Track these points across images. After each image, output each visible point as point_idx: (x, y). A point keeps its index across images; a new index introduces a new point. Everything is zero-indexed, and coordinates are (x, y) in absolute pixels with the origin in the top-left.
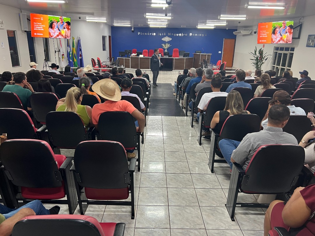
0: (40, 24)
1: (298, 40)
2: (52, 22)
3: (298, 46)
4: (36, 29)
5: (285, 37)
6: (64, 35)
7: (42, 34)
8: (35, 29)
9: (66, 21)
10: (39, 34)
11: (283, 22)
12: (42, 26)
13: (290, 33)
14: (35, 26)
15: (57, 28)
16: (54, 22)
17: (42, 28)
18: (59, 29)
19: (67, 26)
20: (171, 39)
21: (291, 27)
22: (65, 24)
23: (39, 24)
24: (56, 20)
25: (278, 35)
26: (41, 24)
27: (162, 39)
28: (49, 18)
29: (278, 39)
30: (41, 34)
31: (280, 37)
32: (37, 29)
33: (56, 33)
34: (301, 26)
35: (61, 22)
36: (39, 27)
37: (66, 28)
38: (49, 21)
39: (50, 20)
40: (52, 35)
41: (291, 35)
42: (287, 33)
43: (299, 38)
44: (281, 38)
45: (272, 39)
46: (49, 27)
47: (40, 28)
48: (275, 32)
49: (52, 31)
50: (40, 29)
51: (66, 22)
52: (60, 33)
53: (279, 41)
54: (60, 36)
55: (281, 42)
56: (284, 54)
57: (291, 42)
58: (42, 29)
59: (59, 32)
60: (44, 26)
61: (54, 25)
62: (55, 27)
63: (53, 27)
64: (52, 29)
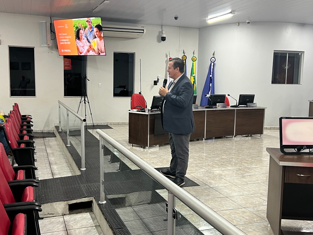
4: (62, 43)
6: (96, 49)
12: (68, 37)
14: (61, 39)
15: (85, 39)
16: (80, 29)
17: (68, 40)
18: (88, 39)
22: (95, 30)
23: (64, 34)
26: (66, 34)
28: (74, 24)
33: (85, 47)
35: (89, 27)
36: (65, 40)
39: (76, 26)
46: (76, 38)
50: (66, 43)
51: (96, 27)
52: (90, 47)
54: (91, 51)
59: (89, 44)
60: (70, 37)
61: (81, 35)
62: (83, 37)
63: (80, 37)
64: (80, 42)
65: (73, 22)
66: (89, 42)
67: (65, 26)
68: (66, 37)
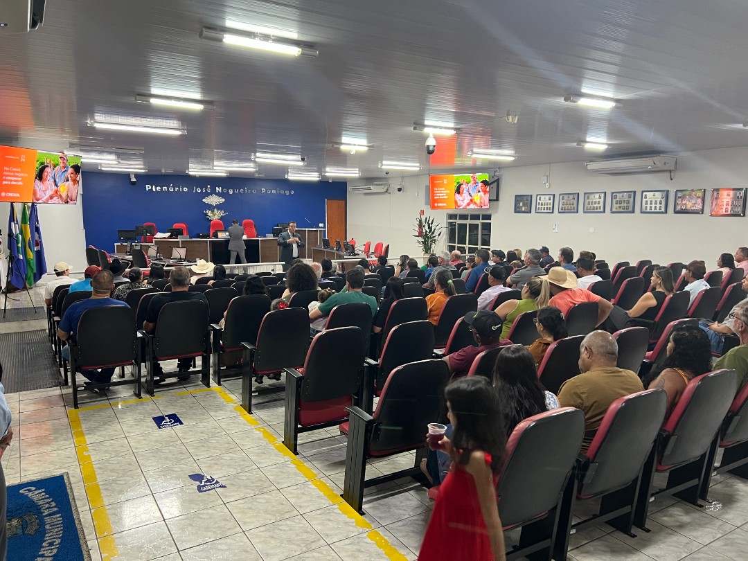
0: (17, 170)
1: (496, 202)
2: (42, 167)
3: (497, 212)
4: (6, 183)
5: (477, 200)
6: (64, 195)
7: (18, 195)
8: (4, 183)
9: (72, 165)
10: (10, 195)
11: (471, 175)
12: (20, 175)
13: (485, 192)
14: (6, 176)
15: (52, 180)
16: (47, 166)
17: (20, 179)
18: (55, 181)
19: (72, 175)
20: (223, 200)
21: (485, 183)
22: (70, 170)
23: (14, 169)
24: (52, 162)
25: (465, 195)
26: (19, 170)
27: (204, 200)
28: (38, 158)
29: (467, 201)
30: (15, 195)
31: (469, 198)
32: (9, 183)
33: (47, 192)
34: (498, 181)
35: (61, 165)
36: (13, 179)
37: (70, 179)
38: (37, 165)
39: (40, 161)
40: (38, 196)
41: (487, 195)
42: (479, 192)
43: (497, 199)
44: (471, 200)
45: (456, 202)
46: (36, 178)
47: (16, 179)
48: (461, 191)
49: (42, 186)
50: (15, 183)
51: (72, 167)
52: (56, 192)
53: (468, 204)
54: (55, 198)
55: (472, 206)
56: (470, 224)
57: (488, 207)
58: (19, 181)
59: (56, 188)
60: (26, 175)
61: (46, 174)
62: (48, 178)
63: (44, 177)
64: (41, 183)
65: (38, 155)
66: (56, 185)
67: (20, 159)
68: (17, 174)
